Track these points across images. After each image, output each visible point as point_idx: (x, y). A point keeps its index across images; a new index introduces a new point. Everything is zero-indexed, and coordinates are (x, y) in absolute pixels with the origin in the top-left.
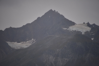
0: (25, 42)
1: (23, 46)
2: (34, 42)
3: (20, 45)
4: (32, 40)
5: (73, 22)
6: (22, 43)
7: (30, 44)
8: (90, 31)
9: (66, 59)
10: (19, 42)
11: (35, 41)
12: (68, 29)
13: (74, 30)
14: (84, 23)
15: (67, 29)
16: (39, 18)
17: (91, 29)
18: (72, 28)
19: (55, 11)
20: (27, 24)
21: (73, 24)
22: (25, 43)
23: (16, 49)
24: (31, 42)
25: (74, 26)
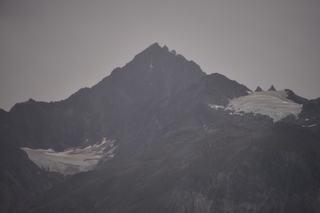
0: (78, 150)
1: (75, 163)
2: (109, 148)
3: (65, 158)
4: (104, 142)
5: (242, 86)
6: (70, 153)
7: (98, 157)
8: (300, 115)
9: (249, 207)
10: (59, 149)
11: (114, 145)
12: (225, 106)
13: (246, 112)
14: (272, 88)
15: (222, 107)
16: (117, 71)
17: (303, 108)
18: (238, 106)
19: (166, 48)
20: (82, 91)
21: (242, 91)
23: (54, 170)
24: (99, 149)
25: (245, 98)
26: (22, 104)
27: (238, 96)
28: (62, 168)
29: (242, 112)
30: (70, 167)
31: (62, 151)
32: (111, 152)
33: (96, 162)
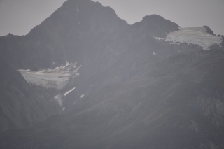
0: (50, 70)
1: (53, 79)
2: (72, 69)
4: (67, 64)
6: (45, 72)
7: (67, 75)
10: (35, 70)
11: (77, 66)
12: (165, 38)
13: (181, 42)
15: (163, 39)
18: (173, 37)
21: (174, 27)
22: (52, 72)
24: (65, 70)
25: (178, 32)
26: (4, 37)
27: (173, 31)
28: (44, 83)
29: (178, 42)
30: (50, 83)
31: (37, 71)
32: (75, 71)
33: (67, 79)
